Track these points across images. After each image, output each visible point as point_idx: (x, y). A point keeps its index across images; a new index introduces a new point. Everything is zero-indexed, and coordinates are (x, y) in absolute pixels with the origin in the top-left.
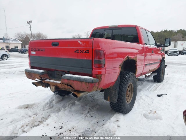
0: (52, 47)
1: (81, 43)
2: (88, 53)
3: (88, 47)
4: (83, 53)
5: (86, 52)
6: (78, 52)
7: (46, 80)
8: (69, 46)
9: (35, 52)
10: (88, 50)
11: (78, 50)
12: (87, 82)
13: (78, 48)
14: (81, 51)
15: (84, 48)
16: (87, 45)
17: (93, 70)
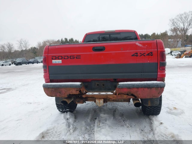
0: (92, 52)
1: (141, 45)
2: (152, 55)
3: (151, 49)
4: (144, 56)
5: (149, 55)
6: (137, 56)
7: (87, 94)
8: (122, 50)
9: (61, 61)
10: (151, 53)
11: (137, 53)
12: (158, 88)
13: (136, 52)
14: (141, 54)
15: (146, 50)
16: (150, 47)
17: (158, 73)
